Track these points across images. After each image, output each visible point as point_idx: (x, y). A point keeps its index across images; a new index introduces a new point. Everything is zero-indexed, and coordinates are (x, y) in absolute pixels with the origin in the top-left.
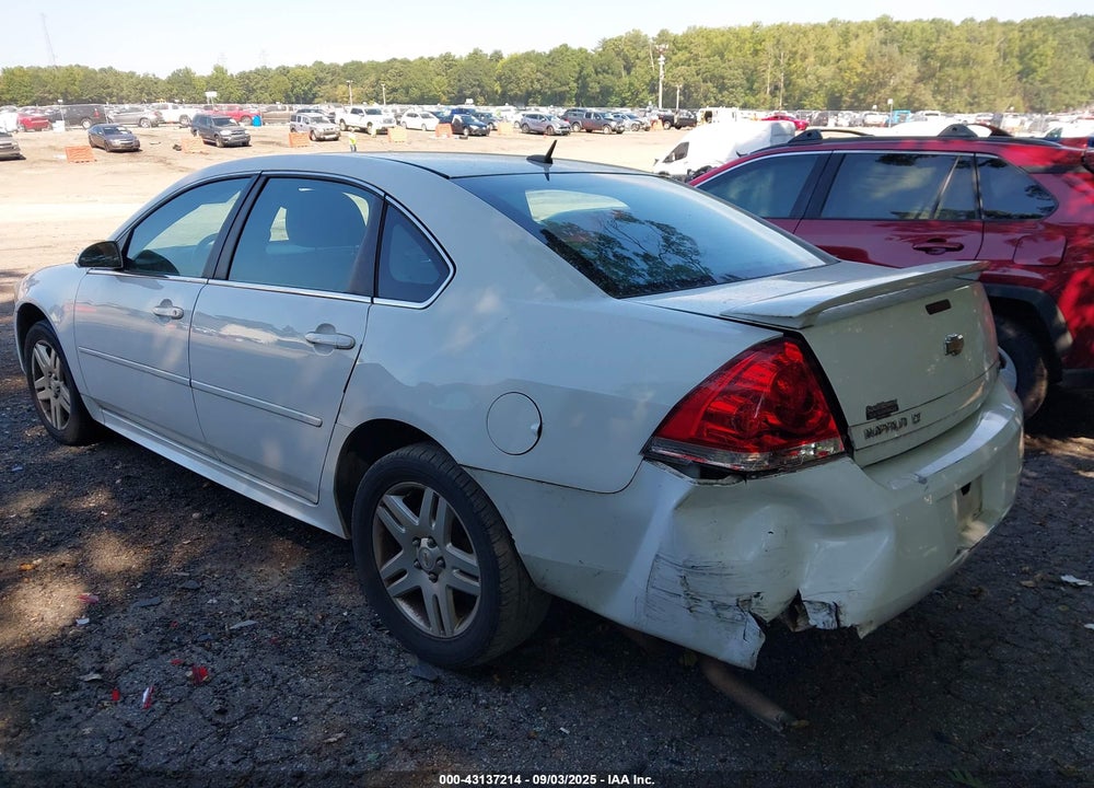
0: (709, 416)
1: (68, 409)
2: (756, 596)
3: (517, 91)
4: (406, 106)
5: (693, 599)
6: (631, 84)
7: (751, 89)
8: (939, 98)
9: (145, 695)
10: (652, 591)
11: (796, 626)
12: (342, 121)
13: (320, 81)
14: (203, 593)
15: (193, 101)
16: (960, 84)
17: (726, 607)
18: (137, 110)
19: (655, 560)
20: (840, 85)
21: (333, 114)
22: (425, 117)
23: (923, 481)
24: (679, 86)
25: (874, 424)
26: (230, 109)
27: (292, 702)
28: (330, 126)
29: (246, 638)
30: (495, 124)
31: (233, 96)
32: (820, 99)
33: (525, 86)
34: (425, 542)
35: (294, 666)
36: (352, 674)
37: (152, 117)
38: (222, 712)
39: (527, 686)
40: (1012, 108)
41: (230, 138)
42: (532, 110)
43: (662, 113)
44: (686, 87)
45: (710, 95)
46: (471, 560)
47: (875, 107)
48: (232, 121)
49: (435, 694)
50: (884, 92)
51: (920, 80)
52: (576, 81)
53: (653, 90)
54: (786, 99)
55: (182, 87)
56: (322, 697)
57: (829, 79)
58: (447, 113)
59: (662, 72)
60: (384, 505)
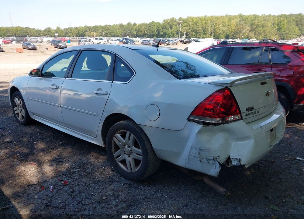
0: (206, 109)
1: (24, 115)
2: (218, 157)
3: (140, 34)
4: (110, 38)
5: (201, 158)
6: (172, 32)
7: (204, 33)
8: (256, 36)
9: (51, 188)
10: (190, 156)
11: (228, 165)
12: (92, 41)
13: (86, 31)
14: (64, 163)
15: (51, 36)
16: (261, 32)
17: (210, 160)
18: (36, 38)
19: (191, 148)
20: (229, 32)
21: (90, 40)
22: (115, 40)
23: (261, 127)
24: (185, 32)
25: (248, 113)
26: (61, 38)
27: (91, 190)
28: (89, 43)
29: (77, 174)
30: (135, 42)
31: (62, 35)
32: (224, 36)
33: (142, 32)
34: (126, 146)
35: (91, 181)
36: (107, 183)
37: (40, 40)
38: (72, 192)
39: (154, 185)
40: (276, 39)
41: (61, 46)
42: (145, 39)
43: (180, 40)
44: (187, 33)
45: (193, 35)
46: (140, 151)
47: (238, 38)
48: (62, 41)
49: (130, 187)
50: (241, 34)
51: (251, 31)
52: (157, 31)
53: (178, 34)
54: (214, 36)
55: (48, 32)
56: (99, 188)
57: (226, 31)
58: (122, 40)
59: (180, 29)
60: (115, 137)
